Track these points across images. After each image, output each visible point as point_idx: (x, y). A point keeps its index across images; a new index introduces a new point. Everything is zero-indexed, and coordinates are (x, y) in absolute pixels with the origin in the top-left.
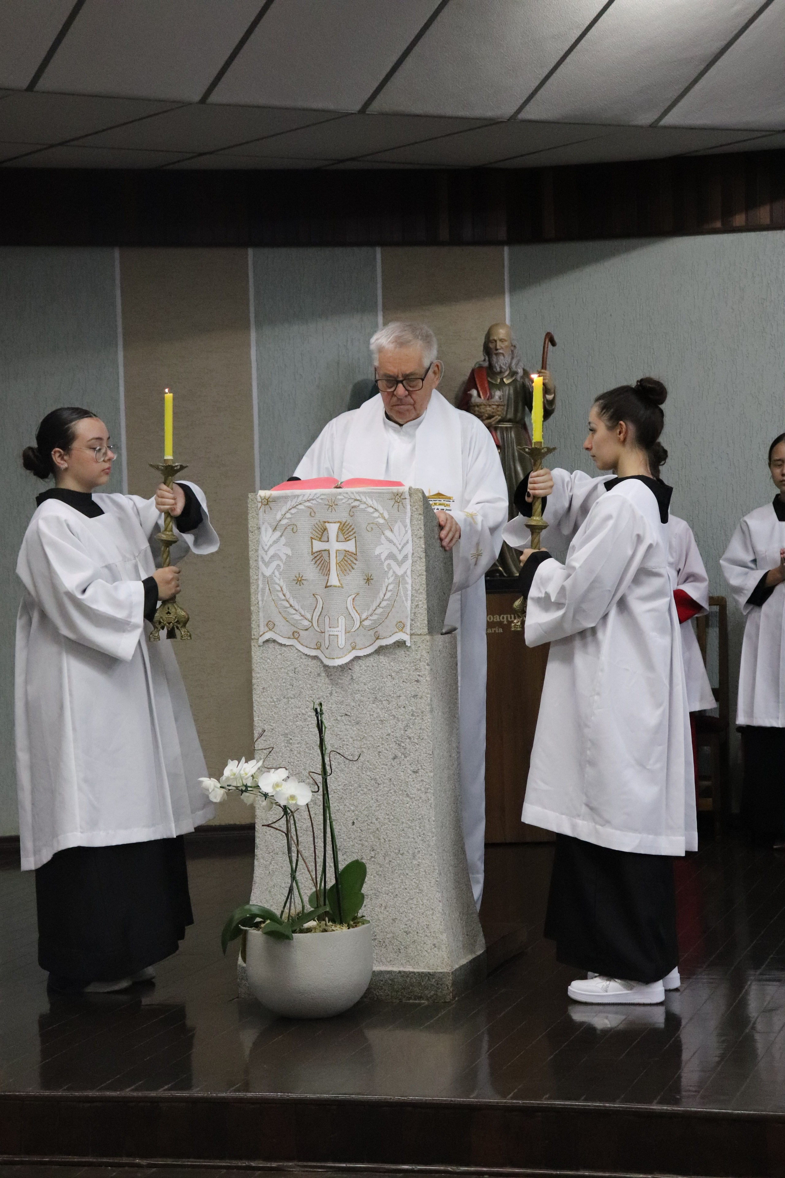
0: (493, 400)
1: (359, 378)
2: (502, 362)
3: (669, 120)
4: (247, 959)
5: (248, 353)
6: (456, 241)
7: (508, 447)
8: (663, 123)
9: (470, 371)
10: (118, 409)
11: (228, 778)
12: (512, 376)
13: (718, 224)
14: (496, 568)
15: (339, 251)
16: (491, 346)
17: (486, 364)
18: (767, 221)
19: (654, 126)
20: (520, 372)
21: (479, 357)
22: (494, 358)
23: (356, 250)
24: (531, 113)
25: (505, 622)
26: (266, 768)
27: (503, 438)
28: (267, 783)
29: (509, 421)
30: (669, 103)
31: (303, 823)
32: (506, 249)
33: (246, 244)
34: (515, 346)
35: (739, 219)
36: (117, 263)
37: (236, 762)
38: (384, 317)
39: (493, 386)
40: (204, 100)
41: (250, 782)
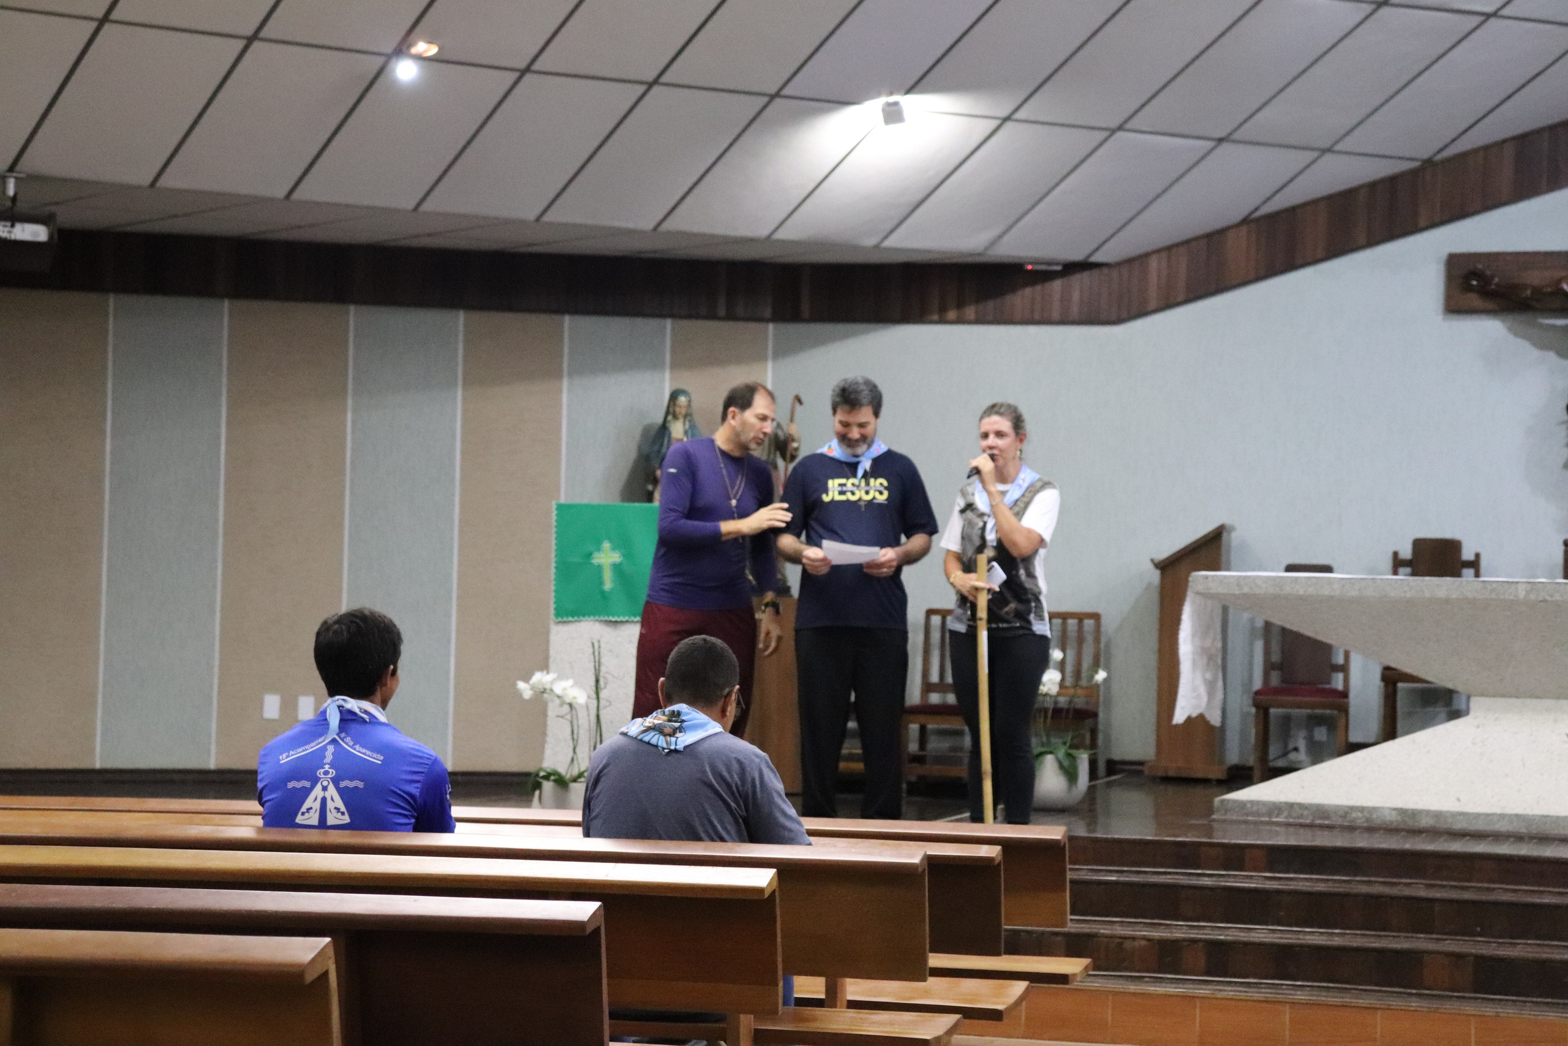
1: (648, 421)
3: (887, 243)
4: (542, 800)
5: (561, 398)
6: (731, 317)
8: (882, 246)
10: (454, 437)
11: (534, 684)
15: (639, 321)
18: (972, 317)
19: (877, 247)
23: (651, 319)
24: (780, 235)
26: (560, 678)
28: (558, 689)
30: (886, 232)
31: (582, 716)
32: (771, 327)
33: (563, 312)
35: (952, 314)
36: (461, 324)
37: (539, 674)
38: (670, 374)
40: (538, 220)
41: (548, 687)
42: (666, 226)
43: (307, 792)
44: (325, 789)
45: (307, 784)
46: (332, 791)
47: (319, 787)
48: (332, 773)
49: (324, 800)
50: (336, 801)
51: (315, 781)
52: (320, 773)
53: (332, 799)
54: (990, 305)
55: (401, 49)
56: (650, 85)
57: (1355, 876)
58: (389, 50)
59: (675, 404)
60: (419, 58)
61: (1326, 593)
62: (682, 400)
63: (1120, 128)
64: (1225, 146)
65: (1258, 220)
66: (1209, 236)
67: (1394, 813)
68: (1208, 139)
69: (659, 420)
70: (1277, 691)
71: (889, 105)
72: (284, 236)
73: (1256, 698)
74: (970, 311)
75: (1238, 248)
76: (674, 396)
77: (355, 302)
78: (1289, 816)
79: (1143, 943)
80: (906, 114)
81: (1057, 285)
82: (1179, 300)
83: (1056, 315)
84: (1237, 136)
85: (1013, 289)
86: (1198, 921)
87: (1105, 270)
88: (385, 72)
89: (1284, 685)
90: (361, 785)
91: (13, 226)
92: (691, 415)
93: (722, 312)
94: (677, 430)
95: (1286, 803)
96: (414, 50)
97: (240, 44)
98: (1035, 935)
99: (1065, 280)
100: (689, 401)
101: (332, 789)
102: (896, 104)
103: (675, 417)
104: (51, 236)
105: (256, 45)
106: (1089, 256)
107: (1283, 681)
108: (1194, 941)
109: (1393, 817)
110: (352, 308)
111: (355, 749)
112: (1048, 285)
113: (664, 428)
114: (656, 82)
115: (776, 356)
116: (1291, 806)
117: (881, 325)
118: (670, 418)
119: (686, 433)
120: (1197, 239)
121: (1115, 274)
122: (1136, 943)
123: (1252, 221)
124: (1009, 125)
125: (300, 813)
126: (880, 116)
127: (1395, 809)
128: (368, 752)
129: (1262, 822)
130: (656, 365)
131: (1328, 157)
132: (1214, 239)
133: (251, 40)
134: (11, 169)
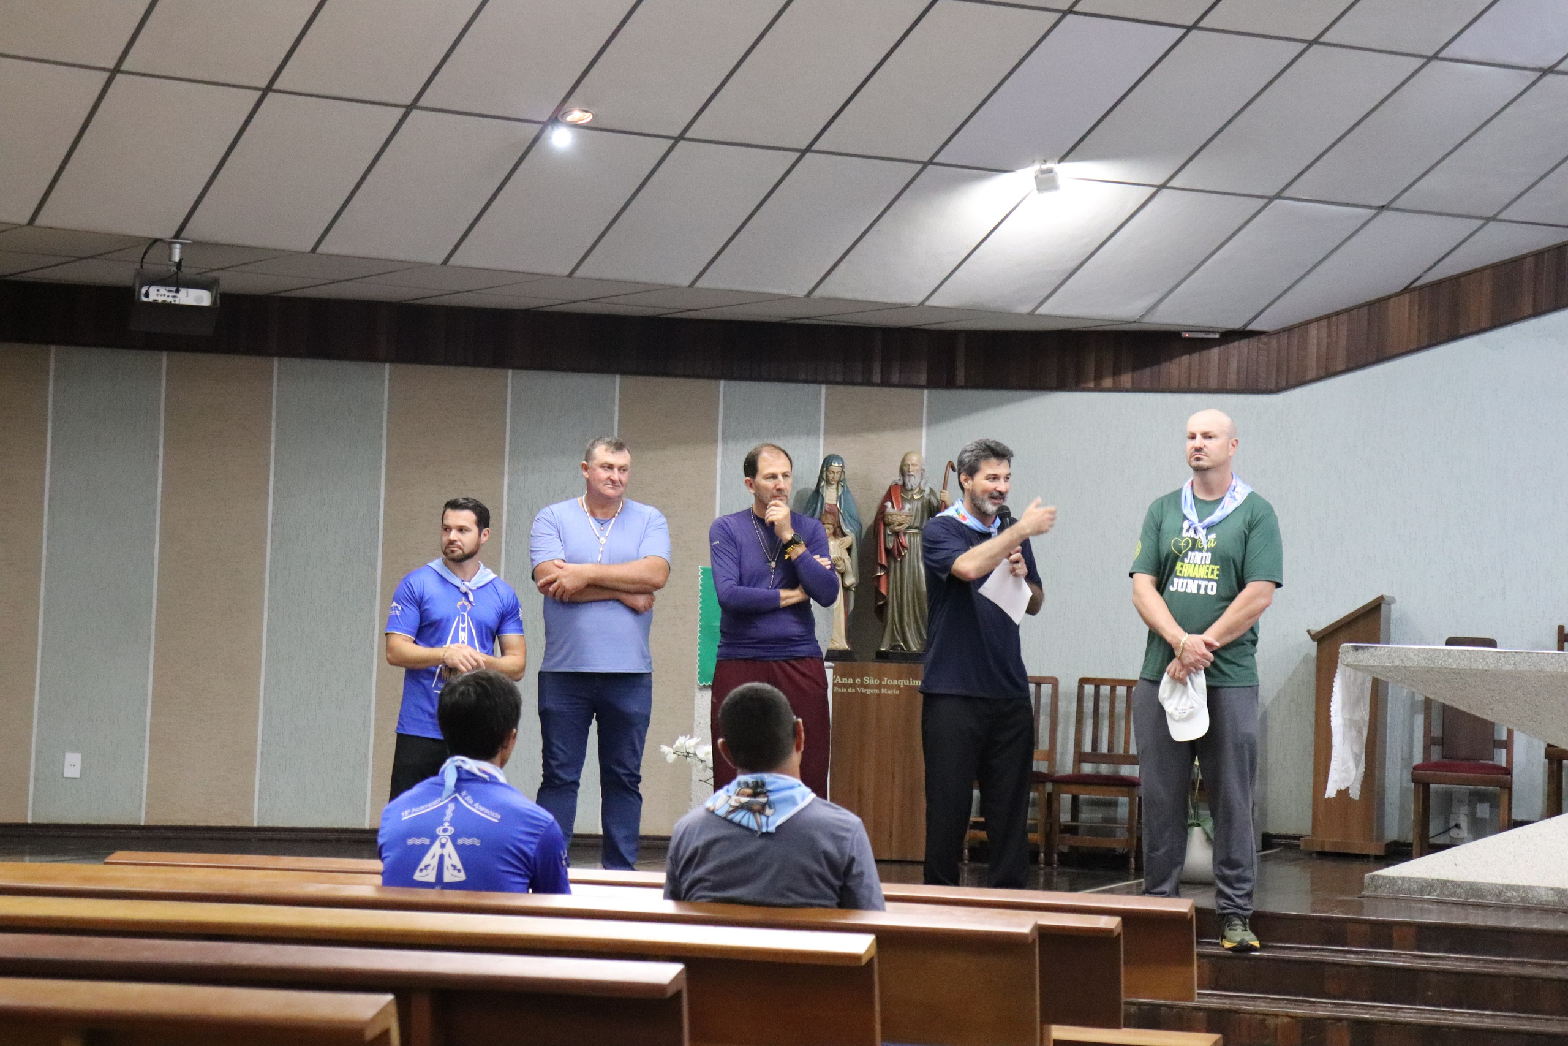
0: (904, 511)
1: (801, 486)
2: (912, 482)
3: (1042, 310)
5: (715, 463)
6: (885, 383)
7: (914, 549)
8: (1037, 312)
9: (888, 488)
11: (677, 747)
12: (921, 493)
13: (1092, 385)
14: (897, 643)
15: (792, 386)
16: (905, 469)
17: (901, 483)
18: (1128, 385)
19: (1031, 314)
20: (927, 491)
21: (895, 477)
22: (907, 479)
23: (806, 385)
24: (934, 302)
25: (902, 686)
26: (704, 742)
27: (910, 542)
29: (916, 528)
30: (1041, 299)
32: (926, 392)
33: (719, 378)
34: (924, 470)
35: (1108, 382)
36: (617, 389)
37: (684, 737)
38: (825, 439)
39: (904, 500)
40: (691, 286)
41: (691, 751)
42: (817, 293)
43: (424, 849)
44: (443, 846)
45: (426, 841)
46: (450, 849)
47: (437, 844)
48: (451, 830)
49: (441, 857)
50: (453, 858)
51: (434, 838)
52: (439, 830)
53: (450, 857)
54: (1147, 371)
55: (556, 118)
56: (803, 153)
57: (1508, 956)
58: (545, 118)
59: (827, 470)
60: (575, 126)
61: (1480, 667)
62: (836, 466)
63: (1278, 196)
64: (1386, 215)
65: (1421, 288)
66: (1370, 304)
67: (1552, 892)
68: (1370, 207)
69: (813, 486)
70: (1437, 766)
71: (1043, 172)
72: (446, 301)
73: (1415, 772)
74: (1126, 379)
75: (1401, 316)
76: (827, 462)
77: (513, 367)
78: (1442, 892)
79: (1286, 1020)
80: (1061, 180)
81: (1215, 352)
82: (1341, 368)
83: (1213, 384)
84: (1398, 204)
85: (1170, 357)
86: (1344, 999)
87: (1264, 339)
88: (541, 140)
89: (1446, 761)
90: (476, 842)
91: (177, 291)
92: (844, 481)
93: (877, 378)
94: (830, 496)
95: (1438, 880)
96: (569, 118)
97: (402, 111)
98: (1175, 1010)
99: (1222, 347)
100: (843, 467)
101: (450, 846)
102: (1050, 171)
103: (828, 483)
104: (214, 302)
105: (415, 113)
106: (1246, 325)
107: (1444, 757)
108: (1339, 1019)
109: (1548, 897)
110: (510, 372)
111: (474, 807)
112: (1205, 353)
113: (817, 492)
114: (809, 149)
115: (930, 423)
116: (1444, 883)
117: (1036, 393)
118: (823, 483)
119: (839, 498)
120: (1359, 307)
121: (1274, 343)
122: (1279, 1021)
123: (1415, 289)
124: (1165, 191)
125: (418, 871)
126: (1033, 184)
127: (1552, 889)
128: (487, 811)
129: (1414, 900)
130: (811, 431)
131: (1492, 225)
132: (1376, 307)
133: (409, 109)
134: (177, 235)
